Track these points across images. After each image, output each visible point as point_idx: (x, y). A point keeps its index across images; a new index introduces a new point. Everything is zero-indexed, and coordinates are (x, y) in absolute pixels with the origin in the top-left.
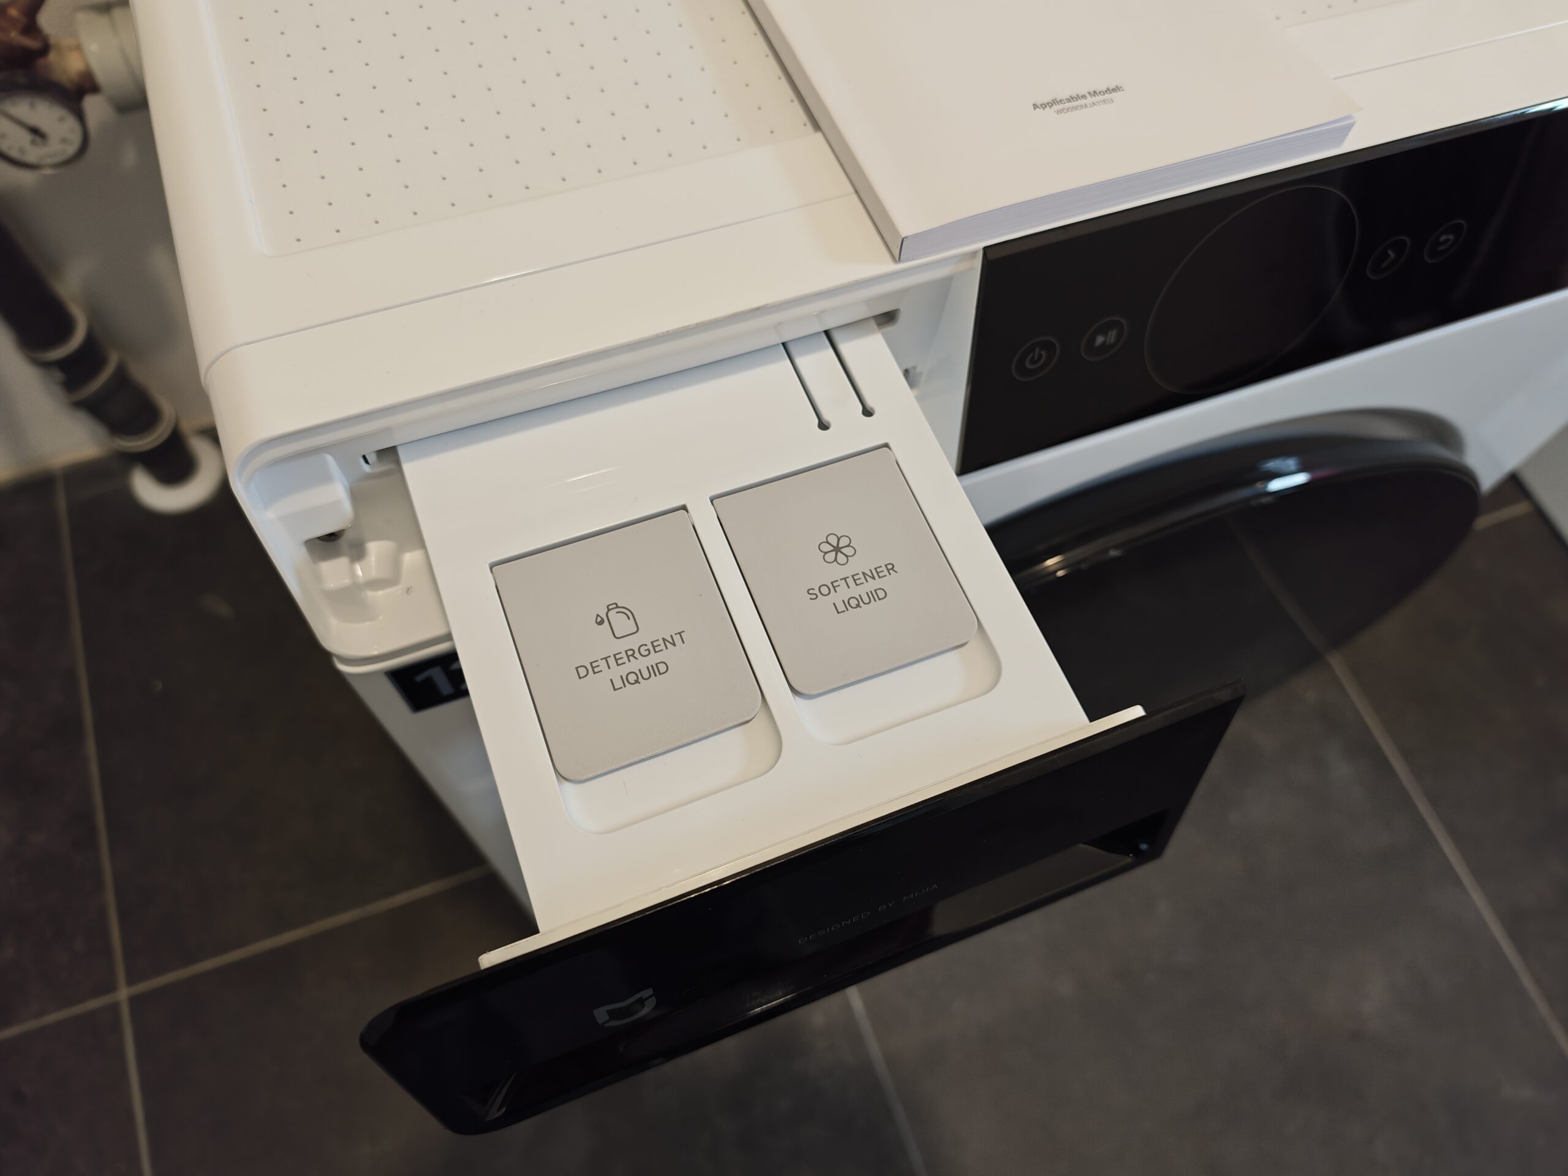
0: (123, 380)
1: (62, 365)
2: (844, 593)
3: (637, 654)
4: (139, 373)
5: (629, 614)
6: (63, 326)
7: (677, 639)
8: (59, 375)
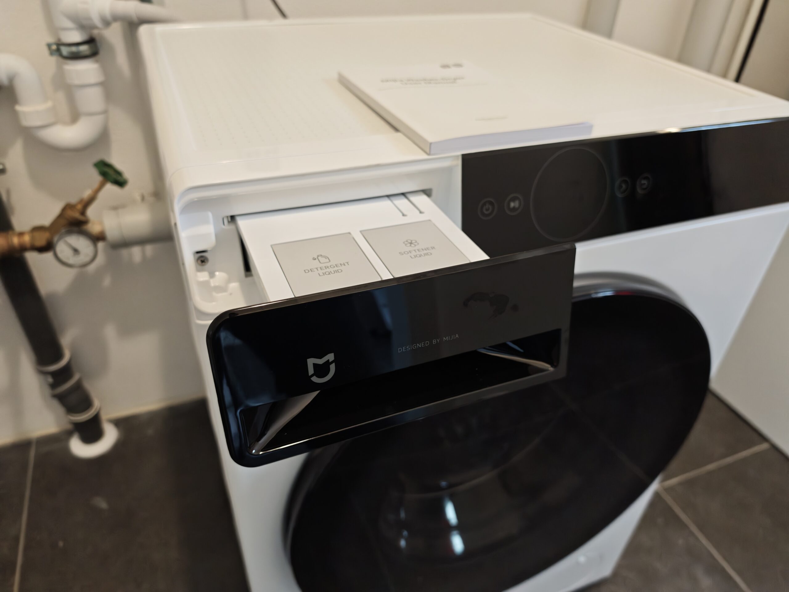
0: (79, 387)
1: (54, 374)
2: (414, 253)
3: (329, 267)
4: (88, 386)
5: (326, 257)
6: (58, 354)
7: (346, 264)
8: (50, 380)
